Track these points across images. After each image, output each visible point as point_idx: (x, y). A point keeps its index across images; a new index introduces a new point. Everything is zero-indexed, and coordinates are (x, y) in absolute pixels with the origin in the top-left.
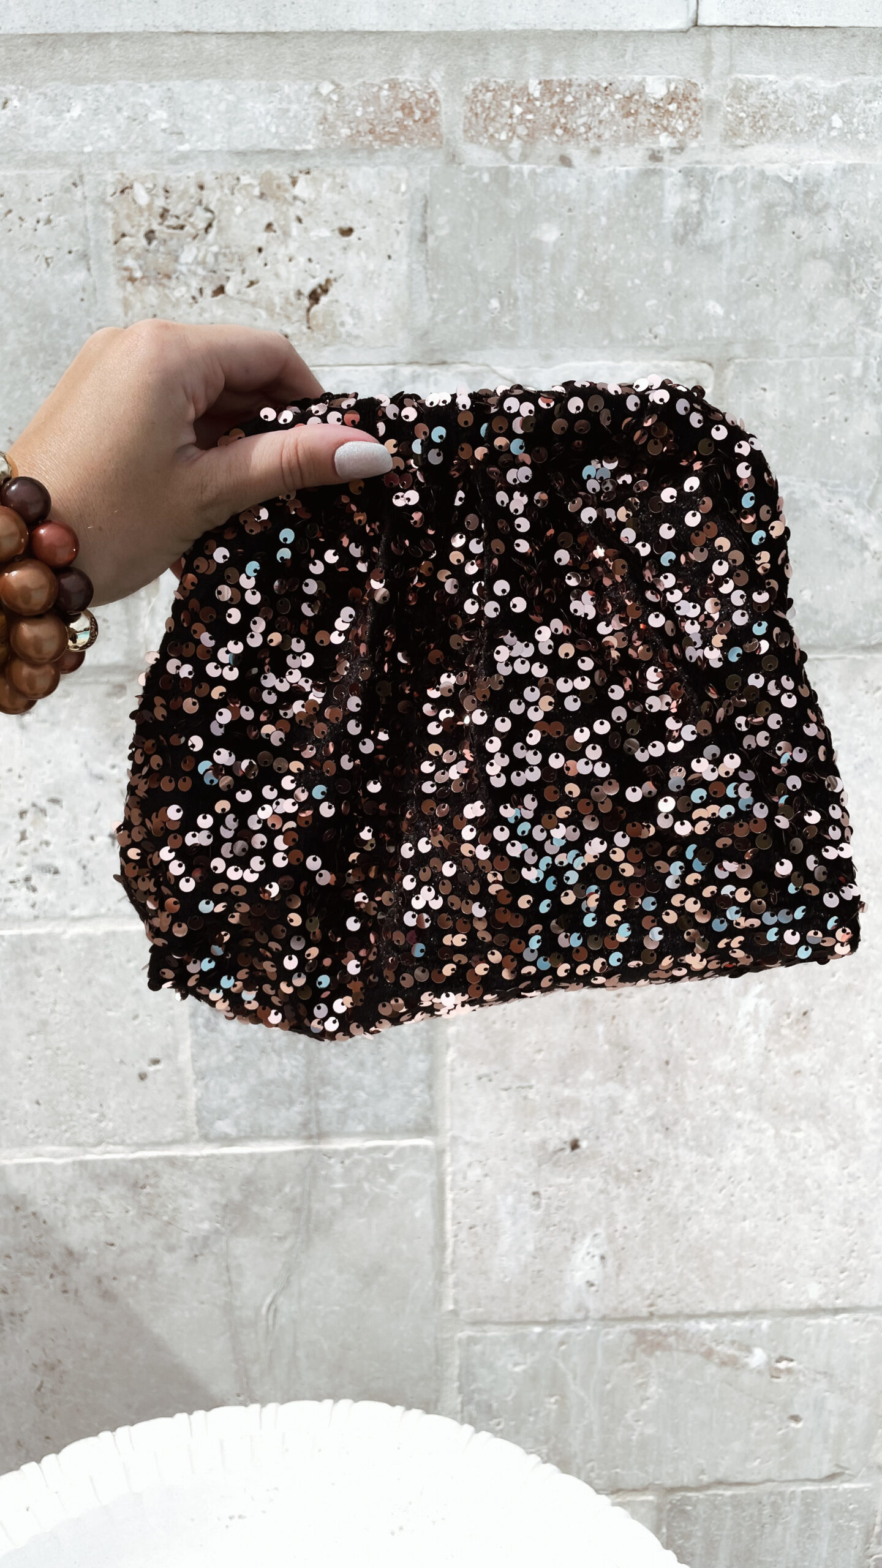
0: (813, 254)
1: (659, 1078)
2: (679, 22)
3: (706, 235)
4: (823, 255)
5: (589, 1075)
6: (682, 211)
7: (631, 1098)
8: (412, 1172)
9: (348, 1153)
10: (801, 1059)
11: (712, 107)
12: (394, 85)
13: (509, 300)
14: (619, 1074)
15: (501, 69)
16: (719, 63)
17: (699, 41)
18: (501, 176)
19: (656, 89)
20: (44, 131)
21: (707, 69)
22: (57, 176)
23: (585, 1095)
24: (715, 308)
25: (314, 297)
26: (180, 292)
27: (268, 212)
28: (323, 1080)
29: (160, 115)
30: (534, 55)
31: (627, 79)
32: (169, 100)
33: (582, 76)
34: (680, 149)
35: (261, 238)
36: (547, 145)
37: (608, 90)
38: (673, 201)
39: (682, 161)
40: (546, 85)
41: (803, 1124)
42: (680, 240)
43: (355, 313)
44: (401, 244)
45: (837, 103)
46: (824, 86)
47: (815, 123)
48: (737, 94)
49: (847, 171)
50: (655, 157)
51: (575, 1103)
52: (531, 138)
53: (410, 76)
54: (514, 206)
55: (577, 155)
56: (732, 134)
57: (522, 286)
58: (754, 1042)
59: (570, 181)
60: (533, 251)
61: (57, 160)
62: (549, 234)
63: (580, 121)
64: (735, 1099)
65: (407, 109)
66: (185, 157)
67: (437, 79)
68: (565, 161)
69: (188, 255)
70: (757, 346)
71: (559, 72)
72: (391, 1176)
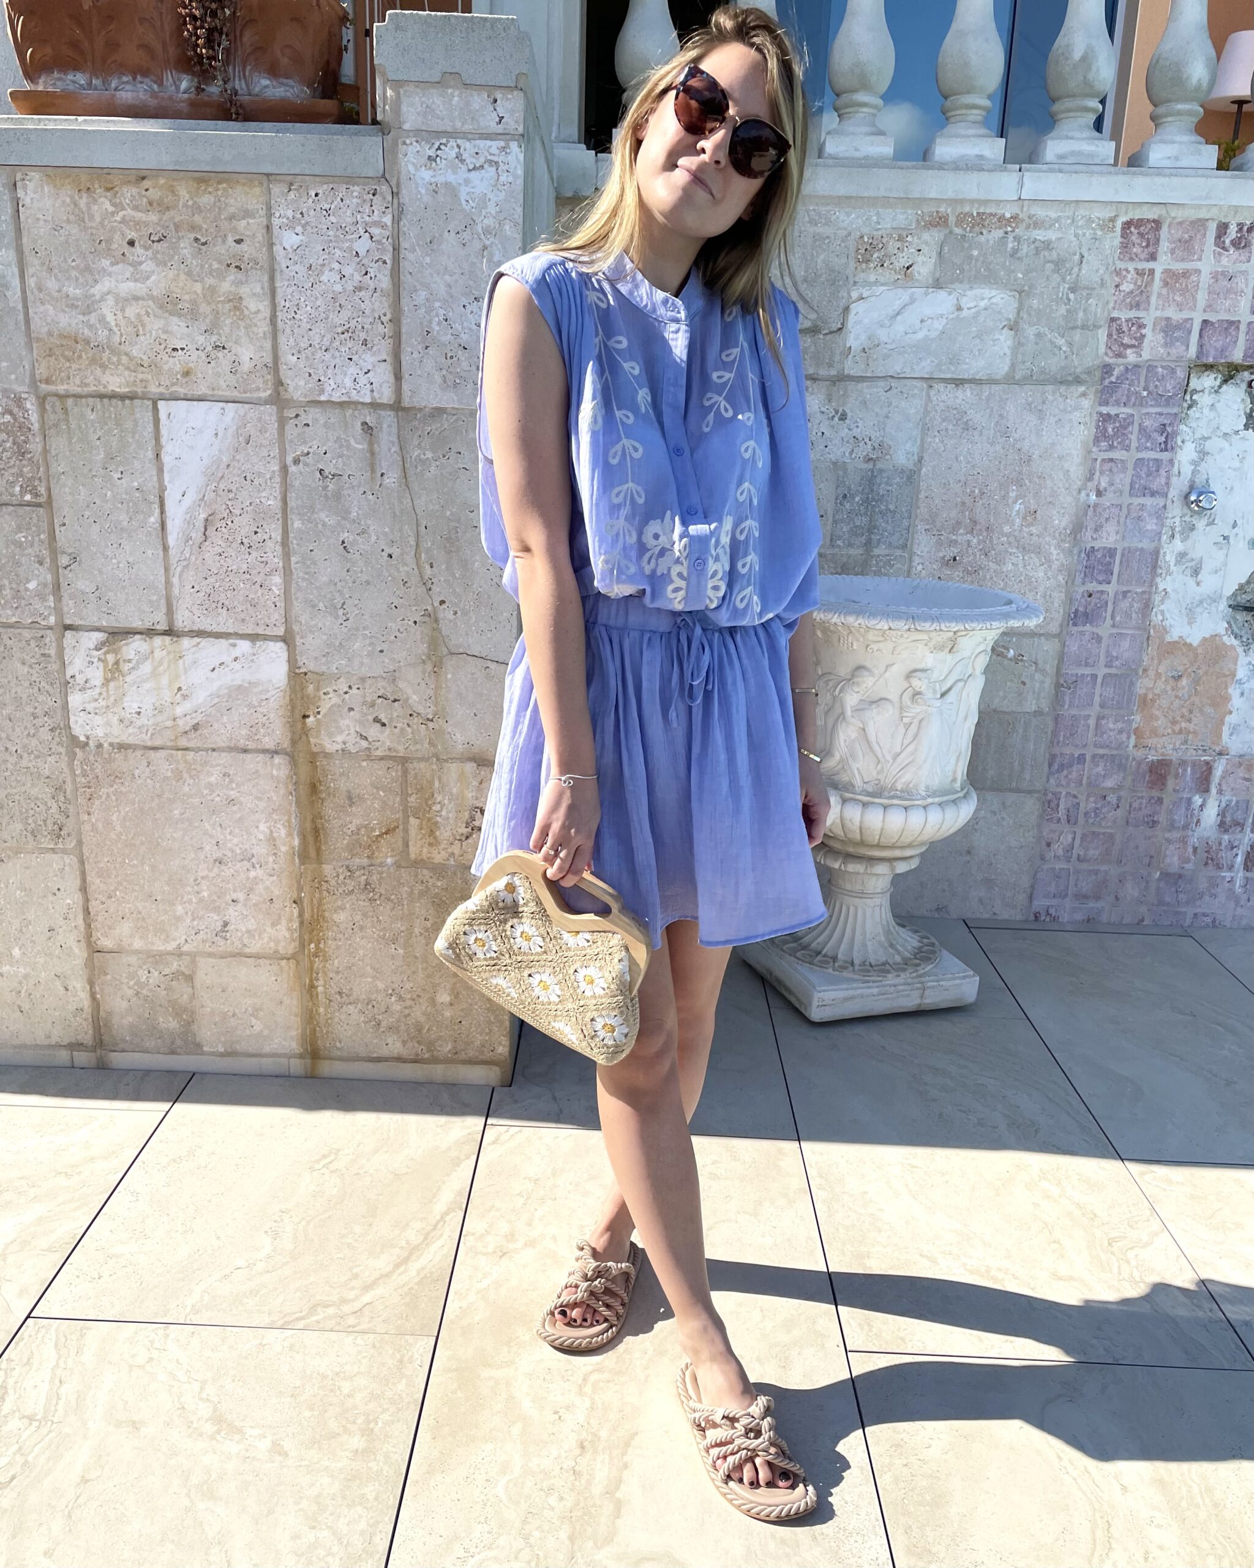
0: (1049, 262)
1: (985, 534)
2: (1016, 198)
3: (1019, 255)
4: (1052, 262)
5: (961, 531)
6: (1013, 248)
7: (975, 541)
8: (899, 566)
9: (879, 556)
10: (1034, 530)
11: (1023, 220)
12: (938, 212)
13: (962, 271)
14: (971, 532)
15: (967, 209)
16: (1025, 209)
17: (1020, 202)
18: (963, 236)
19: (1008, 215)
20: (843, 221)
21: (1022, 211)
22: (845, 233)
23: (959, 539)
24: (1020, 275)
25: (908, 268)
26: (872, 265)
27: (899, 244)
28: (875, 527)
29: (875, 218)
30: (976, 205)
31: (1000, 212)
32: (878, 214)
33: (988, 211)
34: (1013, 231)
35: (896, 251)
36: (977, 229)
37: (995, 215)
38: (1010, 245)
39: (1014, 234)
40: (978, 213)
41: (1033, 555)
42: (1012, 256)
43: (919, 273)
44: (934, 255)
45: (1058, 220)
46: (1053, 215)
47: (1051, 226)
48: (1029, 217)
49: (1059, 239)
50: (1006, 233)
51: (956, 541)
52: (973, 227)
53: (942, 209)
54: (966, 245)
55: (985, 232)
56: (1028, 227)
57: (966, 267)
58: (1018, 521)
59: (982, 239)
60: (971, 257)
61: (845, 229)
62: (975, 253)
63: (986, 223)
64: (1010, 543)
65: (940, 218)
66: (879, 229)
67: (949, 211)
68: (982, 233)
69: (875, 256)
70: (1031, 287)
71: (982, 210)
72: (891, 566)
